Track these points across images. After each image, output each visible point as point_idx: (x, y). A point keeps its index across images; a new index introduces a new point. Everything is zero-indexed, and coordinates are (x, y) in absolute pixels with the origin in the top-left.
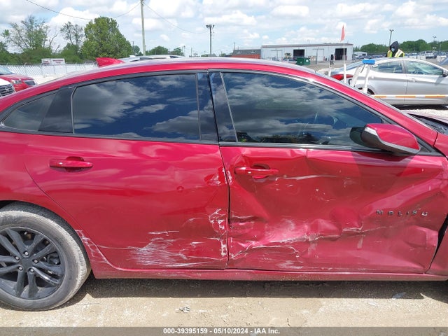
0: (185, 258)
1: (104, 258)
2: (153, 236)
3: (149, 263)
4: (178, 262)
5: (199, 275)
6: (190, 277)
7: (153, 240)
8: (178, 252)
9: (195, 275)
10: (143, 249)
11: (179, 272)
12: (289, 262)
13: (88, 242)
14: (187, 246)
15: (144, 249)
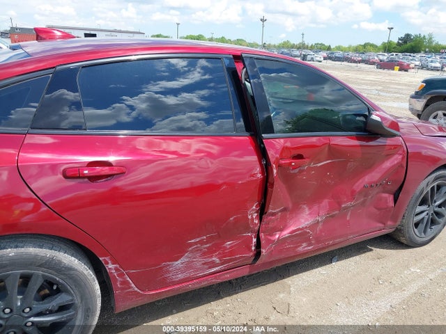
0: (218, 261)
1: (133, 285)
2: (191, 245)
3: (181, 276)
4: (210, 268)
5: (228, 276)
6: (219, 281)
7: (190, 249)
8: (212, 257)
9: (223, 277)
10: (177, 263)
11: (209, 278)
12: (304, 245)
13: (116, 269)
14: (221, 248)
15: (179, 262)
